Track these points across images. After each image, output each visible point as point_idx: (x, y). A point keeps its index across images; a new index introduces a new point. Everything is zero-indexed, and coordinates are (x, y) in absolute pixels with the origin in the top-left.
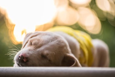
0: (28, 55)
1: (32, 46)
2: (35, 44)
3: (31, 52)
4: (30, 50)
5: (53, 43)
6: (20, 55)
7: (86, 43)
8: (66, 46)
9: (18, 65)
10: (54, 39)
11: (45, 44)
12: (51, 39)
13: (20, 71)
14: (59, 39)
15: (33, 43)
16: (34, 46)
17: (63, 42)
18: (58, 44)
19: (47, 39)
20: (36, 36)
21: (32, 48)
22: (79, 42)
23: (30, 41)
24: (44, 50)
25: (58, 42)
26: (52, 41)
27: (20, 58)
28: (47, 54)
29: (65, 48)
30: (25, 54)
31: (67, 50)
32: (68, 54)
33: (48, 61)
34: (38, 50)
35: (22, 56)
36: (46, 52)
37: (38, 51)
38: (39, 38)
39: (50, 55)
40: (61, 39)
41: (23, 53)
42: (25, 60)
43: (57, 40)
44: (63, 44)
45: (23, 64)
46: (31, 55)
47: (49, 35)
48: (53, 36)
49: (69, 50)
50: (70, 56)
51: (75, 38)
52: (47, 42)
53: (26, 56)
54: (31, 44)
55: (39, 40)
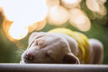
0: (34, 54)
1: (38, 46)
2: (40, 44)
3: (36, 52)
4: (36, 50)
5: (56, 44)
6: (27, 54)
7: (83, 42)
8: (67, 46)
9: (25, 62)
10: (57, 40)
11: (49, 45)
12: (55, 40)
13: (27, 67)
14: (61, 41)
15: (38, 44)
16: (40, 46)
17: (65, 43)
18: (60, 45)
19: (51, 40)
20: (41, 37)
21: (37, 47)
22: (78, 42)
23: (36, 42)
24: (48, 50)
25: (60, 43)
26: (55, 42)
27: (27, 56)
28: (51, 54)
29: (66, 48)
30: (32, 53)
31: (68, 50)
32: (69, 54)
33: (51, 59)
34: (43, 49)
35: (29, 54)
36: (49, 52)
37: (43, 51)
38: (44, 39)
39: (53, 54)
40: (63, 40)
41: (29, 52)
42: (31, 58)
43: (59, 41)
44: (65, 45)
45: (30, 62)
46: (37, 54)
47: (53, 37)
48: (56, 38)
49: (70, 50)
50: (70, 55)
51: (74, 38)
52: (51, 43)
53: (33, 55)
54: (37, 44)
55: (44, 41)
